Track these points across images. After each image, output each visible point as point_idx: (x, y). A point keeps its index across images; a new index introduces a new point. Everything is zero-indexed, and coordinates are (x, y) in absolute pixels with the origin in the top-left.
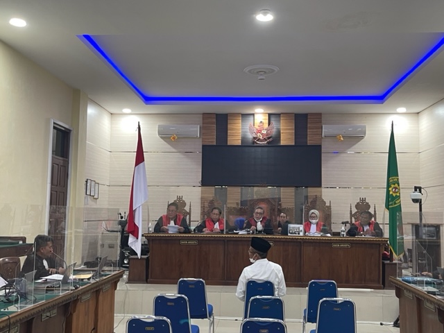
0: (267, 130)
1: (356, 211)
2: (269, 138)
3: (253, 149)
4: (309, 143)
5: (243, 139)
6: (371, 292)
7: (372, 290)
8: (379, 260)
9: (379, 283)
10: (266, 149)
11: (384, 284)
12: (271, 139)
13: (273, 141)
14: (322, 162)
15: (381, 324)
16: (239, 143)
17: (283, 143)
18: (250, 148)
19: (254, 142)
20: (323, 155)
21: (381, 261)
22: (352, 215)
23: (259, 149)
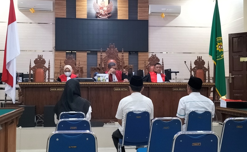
0: (108, 7)
1: (195, 66)
2: (109, 14)
3: (96, 22)
4: (139, 18)
5: (89, 14)
10: (106, 22)
12: (110, 15)
13: (112, 16)
16: (85, 17)
17: (119, 17)
18: (94, 21)
19: (97, 17)
20: (149, 28)
23: (102, 22)
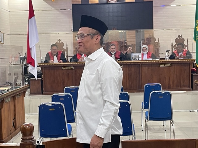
1: (176, 43)
6: (184, 93)
7: (185, 92)
8: (190, 73)
9: (189, 87)
11: (192, 88)
14: (154, 13)
15: (190, 111)
16: (97, 2)
17: (127, 1)
18: (105, 5)
19: (107, 1)
20: (154, 8)
21: (191, 74)
22: (172, 47)
23: (111, 6)
